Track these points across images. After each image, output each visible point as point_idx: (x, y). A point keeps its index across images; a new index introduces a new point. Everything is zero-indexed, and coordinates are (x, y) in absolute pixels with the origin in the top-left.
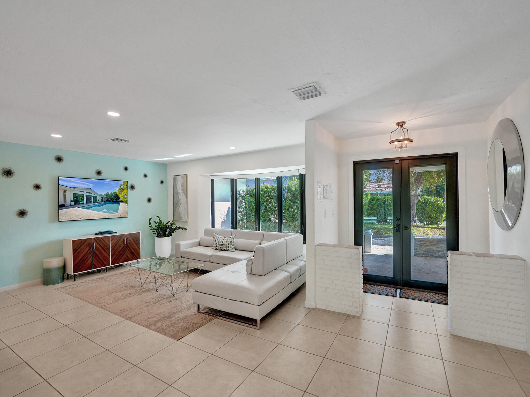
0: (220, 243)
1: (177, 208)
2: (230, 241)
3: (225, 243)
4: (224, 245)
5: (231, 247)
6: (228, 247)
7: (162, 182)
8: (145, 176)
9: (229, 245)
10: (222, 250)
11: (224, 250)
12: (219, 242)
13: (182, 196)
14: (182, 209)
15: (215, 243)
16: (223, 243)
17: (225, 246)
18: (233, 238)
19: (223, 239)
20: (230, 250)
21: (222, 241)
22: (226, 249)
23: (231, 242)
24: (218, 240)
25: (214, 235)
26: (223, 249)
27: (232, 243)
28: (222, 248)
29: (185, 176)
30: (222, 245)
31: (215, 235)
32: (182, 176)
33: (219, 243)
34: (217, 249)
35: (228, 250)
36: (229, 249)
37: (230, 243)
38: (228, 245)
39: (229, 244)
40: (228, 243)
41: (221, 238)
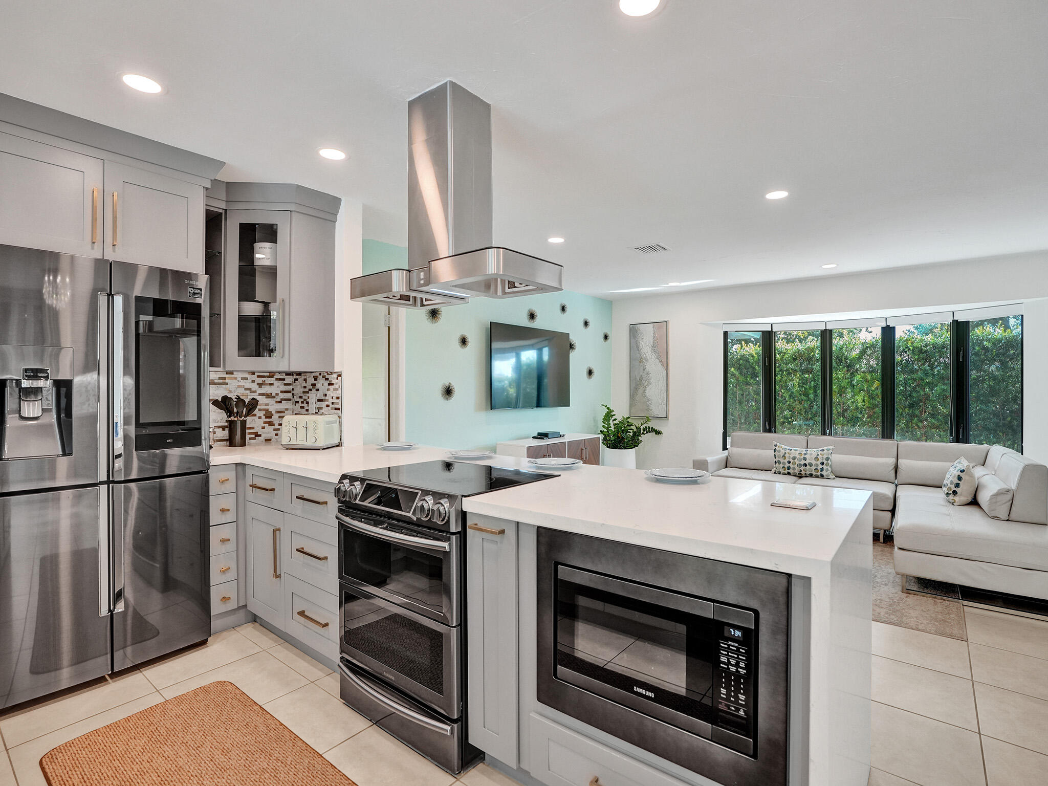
0: (797, 462)
1: (640, 391)
2: (825, 457)
3: (814, 462)
4: (811, 465)
5: (827, 470)
6: (822, 470)
7: (606, 337)
8: (586, 324)
9: (824, 466)
10: (804, 475)
11: (811, 475)
12: (794, 458)
13: (653, 366)
14: (653, 392)
15: (782, 461)
16: (807, 462)
17: (813, 468)
18: (831, 451)
19: (805, 454)
20: (825, 477)
21: (802, 457)
22: (814, 473)
23: (828, 459)
24: (792, 456)
25: (776, 446)
26: (808, 473)
27: (829, 462)
28: (803, 472)
29: (661, 326)
30: (805, 465)
31: (778, 444)
32: (654, 326)
33: (796, 460)
34: (789, 474)
35: (822, 476)
36: (824, 473)
37: (825, 462)
38: (820, 466)
39: (823, 464)
40: (820, 461)
41: (798, 452)
